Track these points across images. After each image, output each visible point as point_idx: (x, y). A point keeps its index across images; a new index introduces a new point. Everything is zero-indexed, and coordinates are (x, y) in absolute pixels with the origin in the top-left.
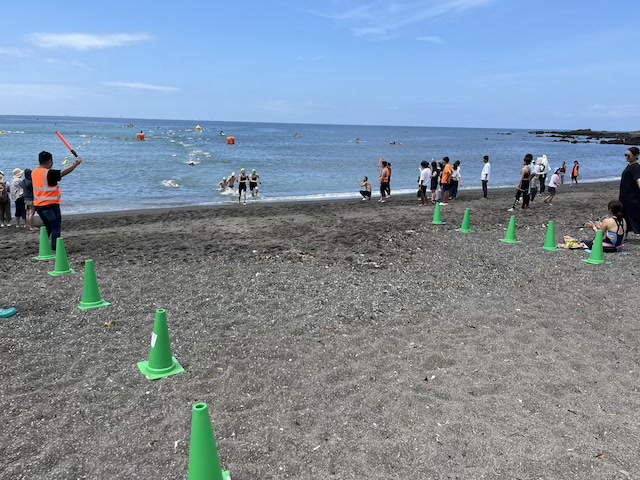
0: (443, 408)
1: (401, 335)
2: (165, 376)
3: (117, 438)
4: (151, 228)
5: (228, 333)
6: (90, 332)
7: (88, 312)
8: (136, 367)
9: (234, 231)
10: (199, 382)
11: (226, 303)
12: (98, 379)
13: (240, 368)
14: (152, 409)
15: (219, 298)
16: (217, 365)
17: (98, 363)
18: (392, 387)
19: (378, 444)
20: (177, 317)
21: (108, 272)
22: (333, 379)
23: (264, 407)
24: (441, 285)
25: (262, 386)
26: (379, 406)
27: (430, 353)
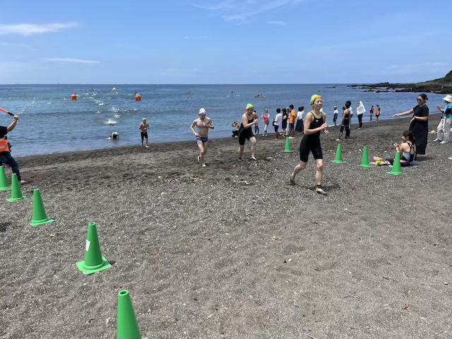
0: (297, 282)
1: (266, 232)
2: (97, 271)
3: (63, 318)
4: (83, 164)
5: (142, 237)
6: (40, 242)
7: (37, 228)
8: (75, 266)
9: (144, 163)
10: (123, 274)
11: (140, 215)
12: (47, 277)
13: (152, 261)
14: (88, 296)
15: (135, 212)
16: (135, 261)
17: (46, 265)
18: (261, 269)
19: (254, 310)
20: (105, 227)
21: (51, 197)
22: (220, 265)
23: (171, 289)
24: (292, 194)
25: (169, 274)
26: (253, 283)
27: (287, 243)
